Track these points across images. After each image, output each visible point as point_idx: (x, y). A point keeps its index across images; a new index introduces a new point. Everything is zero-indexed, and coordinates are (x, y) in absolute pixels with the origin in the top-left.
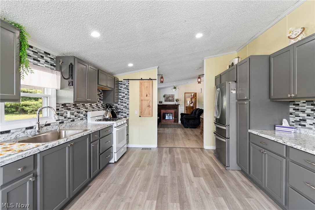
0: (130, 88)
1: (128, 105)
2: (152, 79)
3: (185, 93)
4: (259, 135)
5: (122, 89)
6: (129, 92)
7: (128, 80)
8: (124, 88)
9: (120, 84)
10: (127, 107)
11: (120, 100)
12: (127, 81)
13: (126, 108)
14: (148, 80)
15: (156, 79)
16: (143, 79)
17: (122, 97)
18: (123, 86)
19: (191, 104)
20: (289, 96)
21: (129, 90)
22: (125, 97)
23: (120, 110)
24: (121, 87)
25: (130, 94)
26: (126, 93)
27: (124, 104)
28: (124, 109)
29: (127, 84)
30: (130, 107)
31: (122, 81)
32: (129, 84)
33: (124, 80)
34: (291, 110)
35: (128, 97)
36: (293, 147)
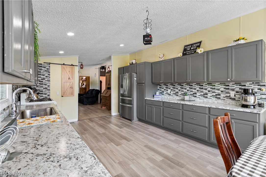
0: (51, 71)
1: (48, 86)
2: (73, 65)
3: (80, 76)
4: (150, 99)
5: (42, 71)
6: (50, 75)
7: (50, 63)
8: (44, 71)
9: (39, 66)
10: (48, 89)
11: (39, 81)
12: (47, 64)
13: (46, 89)
14: (70, 65)
15: (77, 66)
16: (65, 64)
17: (42, 79)
18: (43, 69)
19: (83, 85)
20: (161, 82)
21: (50, 72)
22: (45, 79)
23: (39, 91)
24: (41, 70)
25: (51, 76)
26: (47, 75)
27: (44, 86)
28: (44, 90)
29: (48, 67)
30: (51, 88)
31: (42, 64)
32: (50, 67)
33: (44, 63)
34: (158, 88)
35: (49, 79)
36: (165, 102)
